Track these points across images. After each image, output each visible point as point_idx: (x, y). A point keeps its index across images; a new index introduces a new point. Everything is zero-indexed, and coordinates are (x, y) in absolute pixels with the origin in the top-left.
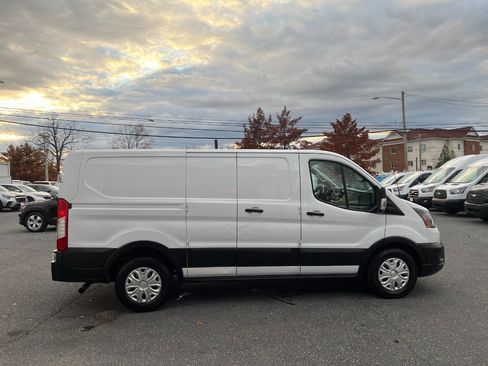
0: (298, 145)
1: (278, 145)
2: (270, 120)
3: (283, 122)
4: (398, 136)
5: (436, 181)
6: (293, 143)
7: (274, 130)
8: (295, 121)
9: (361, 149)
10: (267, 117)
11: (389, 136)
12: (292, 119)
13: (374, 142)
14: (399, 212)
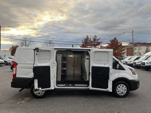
0: (99, 47)
1: (93, 47)
2: (90, 39)
3: (95, 40)
4: (132, 45)
5: (142, 59)
6: (98, 46)
7: (92, 42)
8: (98, 39)
9: (119, 49)
10: (89, 38)
11: (129, 45)
12: (97, 39)
13: (124, 47)
14: (124, 69)
